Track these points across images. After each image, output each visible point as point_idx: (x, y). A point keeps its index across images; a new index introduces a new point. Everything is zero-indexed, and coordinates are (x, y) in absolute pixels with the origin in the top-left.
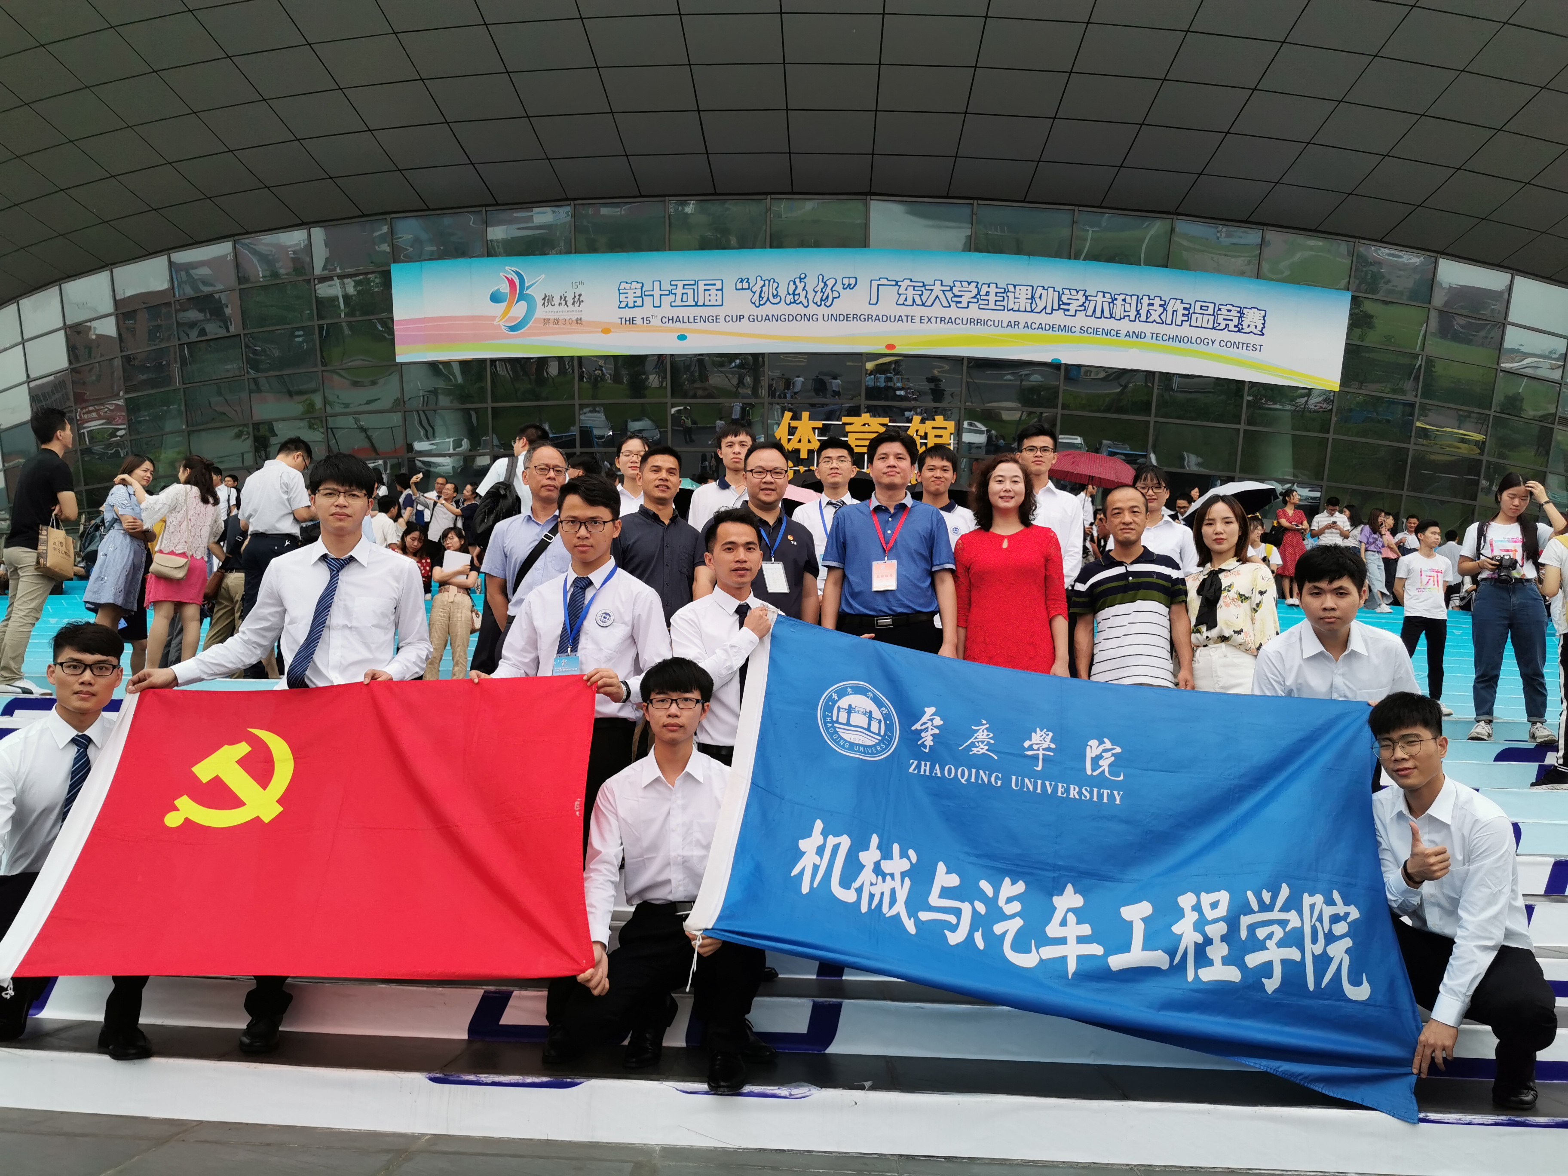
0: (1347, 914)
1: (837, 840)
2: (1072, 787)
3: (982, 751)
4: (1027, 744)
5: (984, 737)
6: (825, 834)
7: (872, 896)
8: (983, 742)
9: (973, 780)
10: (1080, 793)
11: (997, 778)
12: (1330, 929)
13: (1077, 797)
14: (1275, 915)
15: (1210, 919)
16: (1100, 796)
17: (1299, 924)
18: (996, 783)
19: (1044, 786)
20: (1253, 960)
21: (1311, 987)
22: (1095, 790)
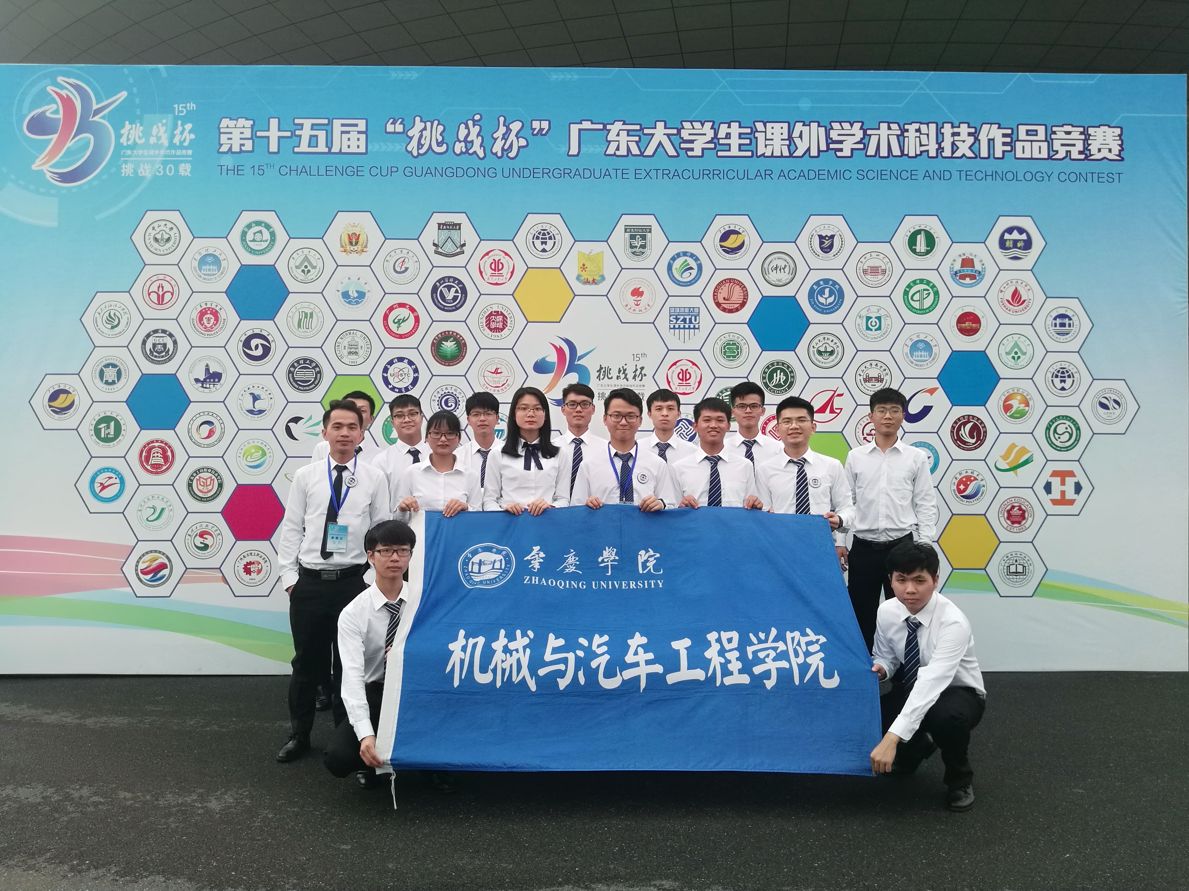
0: (818, 640)
1: (475, 640)
2: (631, 582)
3: (572, 570)
4: (600, 560)
5: (573, 561)
6: (467, 637)
7: (504, 671)
8: (572, 565)
9: (568, 587)
10: (636, 585)
11: (583, 584)
12: (807, 649)
13: (635, 587)
14: (769, 644)
15: (728, 649)
16: (649, 585)
17: (785, 648)
18: (583, 587)
19: (613, 584)
20: (758, 670)
21: (797, 682)
22: (646, 582)
